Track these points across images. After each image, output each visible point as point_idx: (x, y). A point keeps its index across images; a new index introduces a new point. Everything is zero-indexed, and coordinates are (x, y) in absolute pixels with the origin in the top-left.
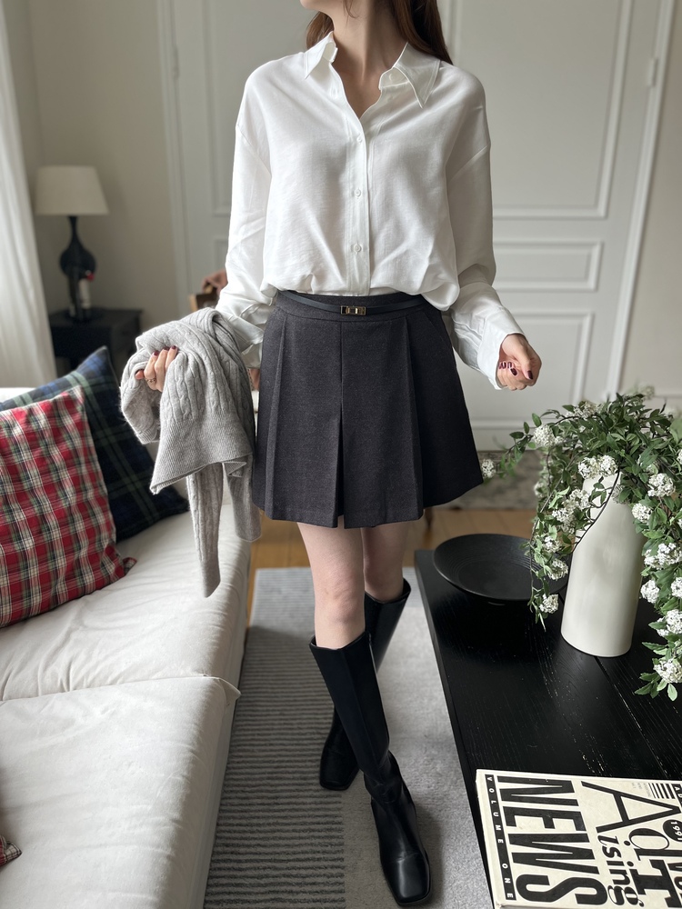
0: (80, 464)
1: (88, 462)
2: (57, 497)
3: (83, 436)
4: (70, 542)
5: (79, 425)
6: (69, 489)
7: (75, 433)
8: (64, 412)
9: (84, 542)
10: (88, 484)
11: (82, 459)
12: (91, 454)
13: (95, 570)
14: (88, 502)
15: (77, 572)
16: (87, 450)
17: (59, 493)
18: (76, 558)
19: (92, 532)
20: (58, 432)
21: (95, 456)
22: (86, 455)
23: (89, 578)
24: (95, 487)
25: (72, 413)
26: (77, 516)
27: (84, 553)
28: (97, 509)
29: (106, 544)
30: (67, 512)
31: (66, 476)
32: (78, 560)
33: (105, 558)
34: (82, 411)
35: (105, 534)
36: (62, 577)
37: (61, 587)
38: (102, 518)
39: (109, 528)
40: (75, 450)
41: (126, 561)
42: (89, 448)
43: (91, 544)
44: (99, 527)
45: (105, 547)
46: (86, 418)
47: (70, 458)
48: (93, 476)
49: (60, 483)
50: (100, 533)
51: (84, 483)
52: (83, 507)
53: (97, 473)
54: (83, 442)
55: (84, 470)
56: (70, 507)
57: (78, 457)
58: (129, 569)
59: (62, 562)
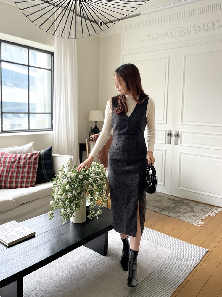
1: (34, 165)
4: (23, 177)
5: (36, 158)
7: (33, 159)
8: (34, 155)
9: (26, 178)
15: (22, 183)
16: (35, 162)
17: (25, 168)
24: (34, 169)
31: (27, 166)
33: (30, 183)
38: (32, 175)
47: (30, 163)
51: (31, 168)
52: (28, 172)
56: (25, 171)
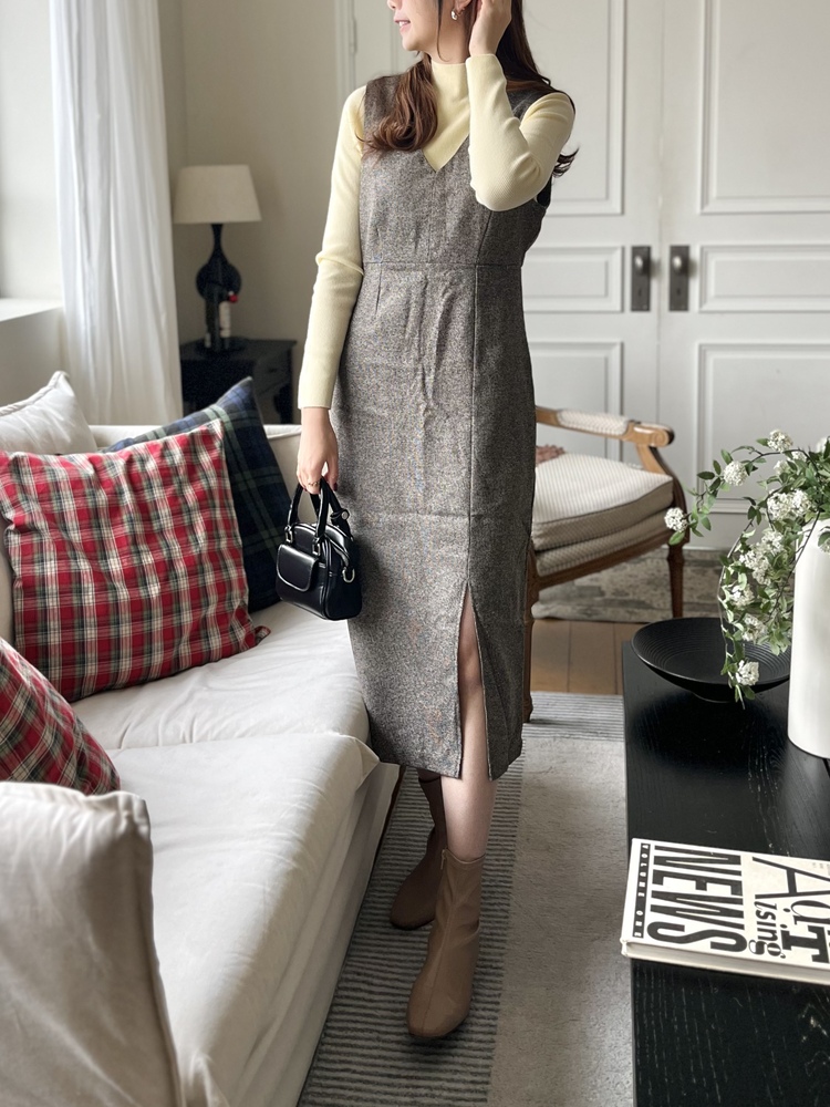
0: (214, 507)
1: (223, 507)
2: (188, 542)
3: (219, 476)
4: (198, 595)
5: (216, 463)
6: (201, 533)
7: (211, 472)
8: (201, 447)
9: (213, 598)
10: (222, 532)
11: (217, 502)
12: (227, 499)
13: (223, 633)
14: (220, 552)
15: (202, 632)
16: (222, 492)
17: (190, 537)
18: (203, 615)
19: (223, 587)
20: (193, 469)
21: (231, 501)
22: (221, 498)
23: (216, 642)
24: (229, 536)
25: (210, 449)
26: (208, 566)
27: (212, 610)
28: (229, 562)
29: (237, 604)
30: (197, 559)
31: (199, 520)
32: (205, 618)
33: (235, 622)
34: (221, 447)
35: (236, 592)
36: (186, 636)
37: (185, 649)
38: (234, 573)
39: (242, 587)
40: (210, 490)
41: (259, 629)
42: (225, 491)
43: (221, 601)
44: (230, 582)
45: (236, 607)
46: (224, 456)
47: (205, 499)
48: (227, 523)
49: (192, 527)
50: (231, 590)
51: (217, 529)
52: (215, 556)
53: (232, 520)
54: (220, 483)
55: (218, 514)
56: (200, 555)
57: (212, 498)
58: (261, 639)
59: (187, 618)
